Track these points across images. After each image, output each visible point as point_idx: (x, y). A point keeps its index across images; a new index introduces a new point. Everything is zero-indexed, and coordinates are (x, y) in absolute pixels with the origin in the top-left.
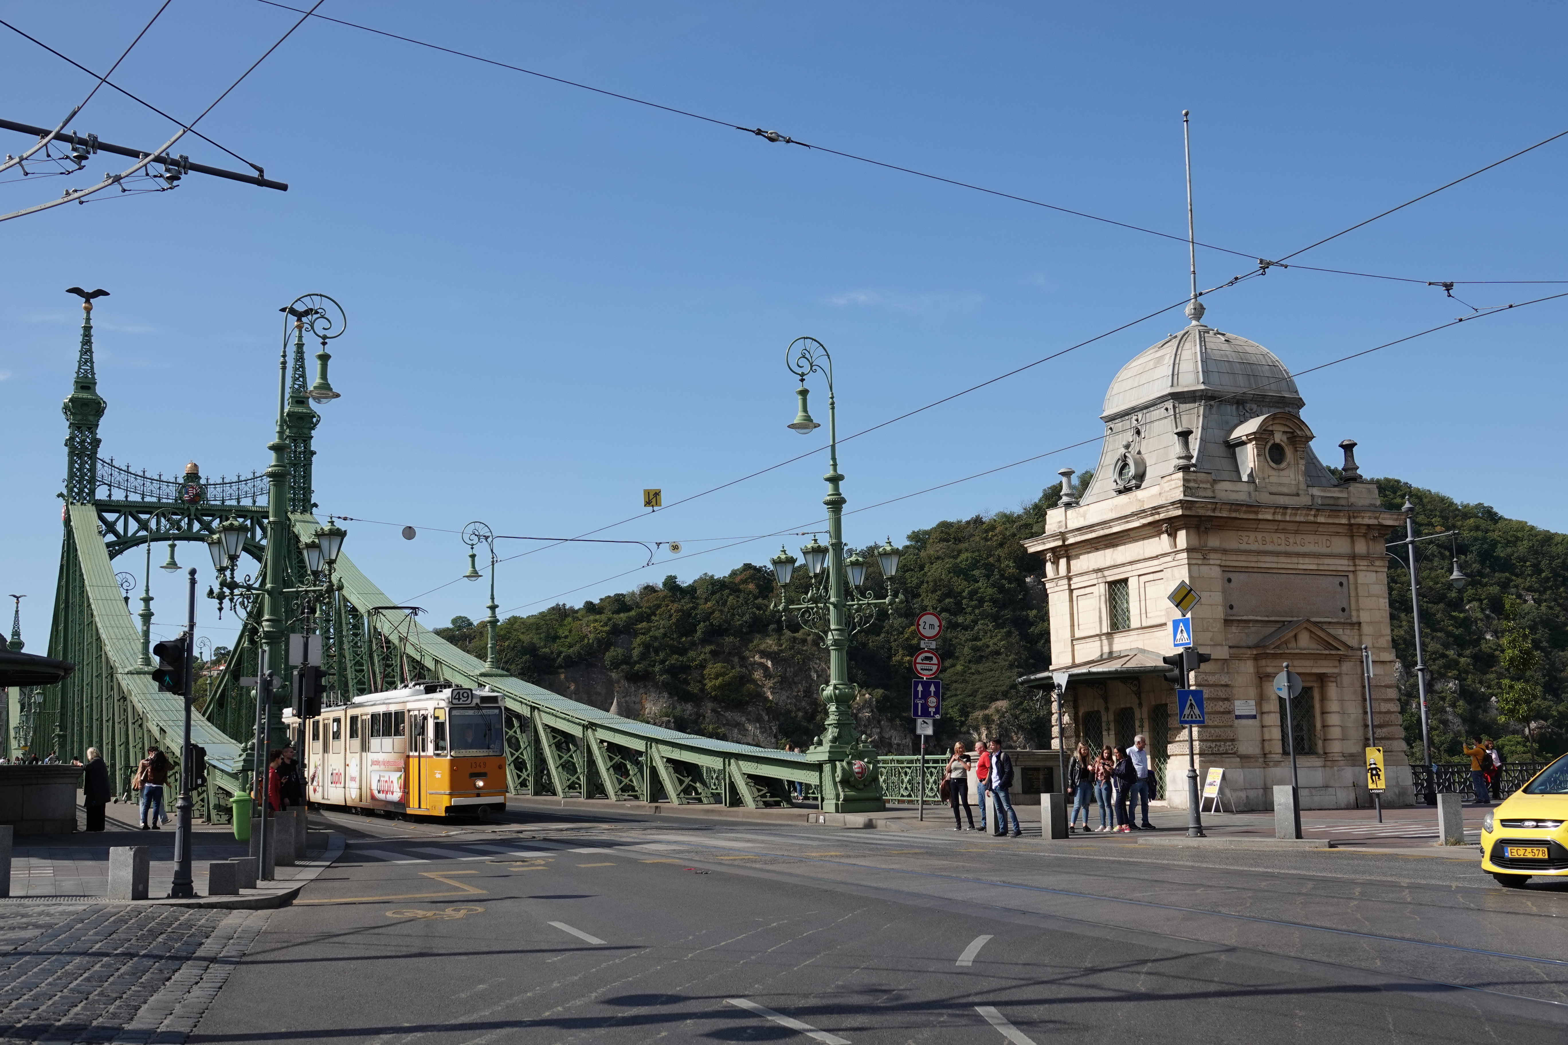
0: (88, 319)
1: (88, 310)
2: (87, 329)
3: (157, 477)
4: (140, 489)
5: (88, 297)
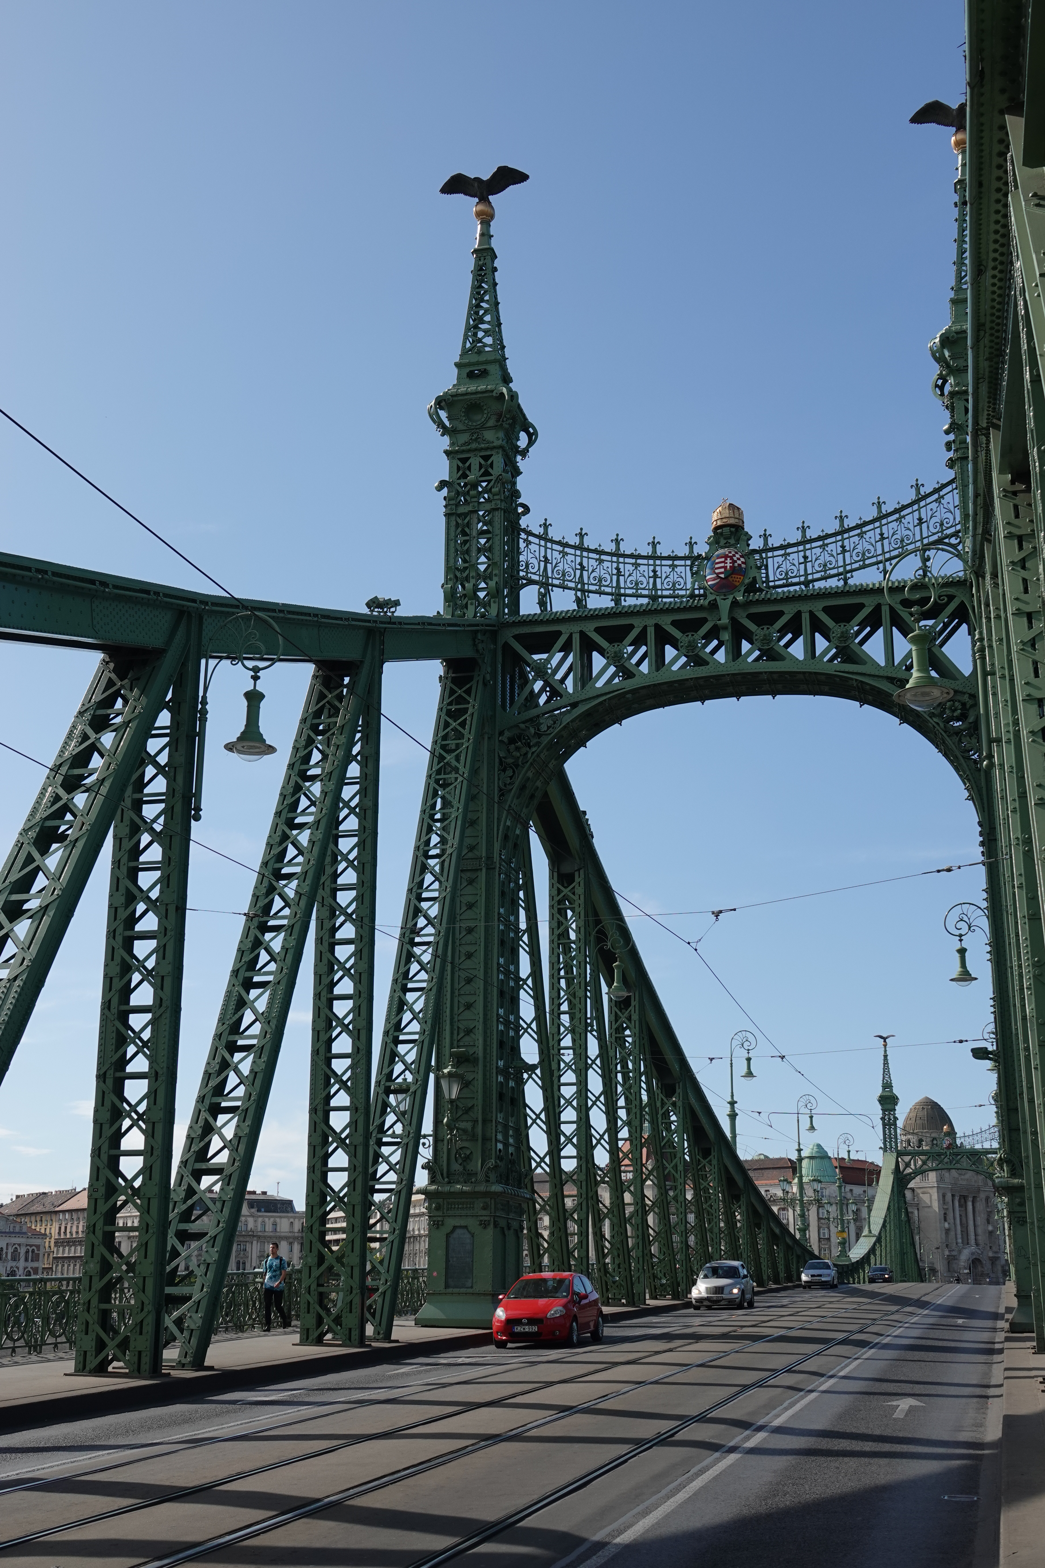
0: (486, 235)
1: (486, 218)
3: (647, 550)
4: (610, 581)
5: (484, 191)
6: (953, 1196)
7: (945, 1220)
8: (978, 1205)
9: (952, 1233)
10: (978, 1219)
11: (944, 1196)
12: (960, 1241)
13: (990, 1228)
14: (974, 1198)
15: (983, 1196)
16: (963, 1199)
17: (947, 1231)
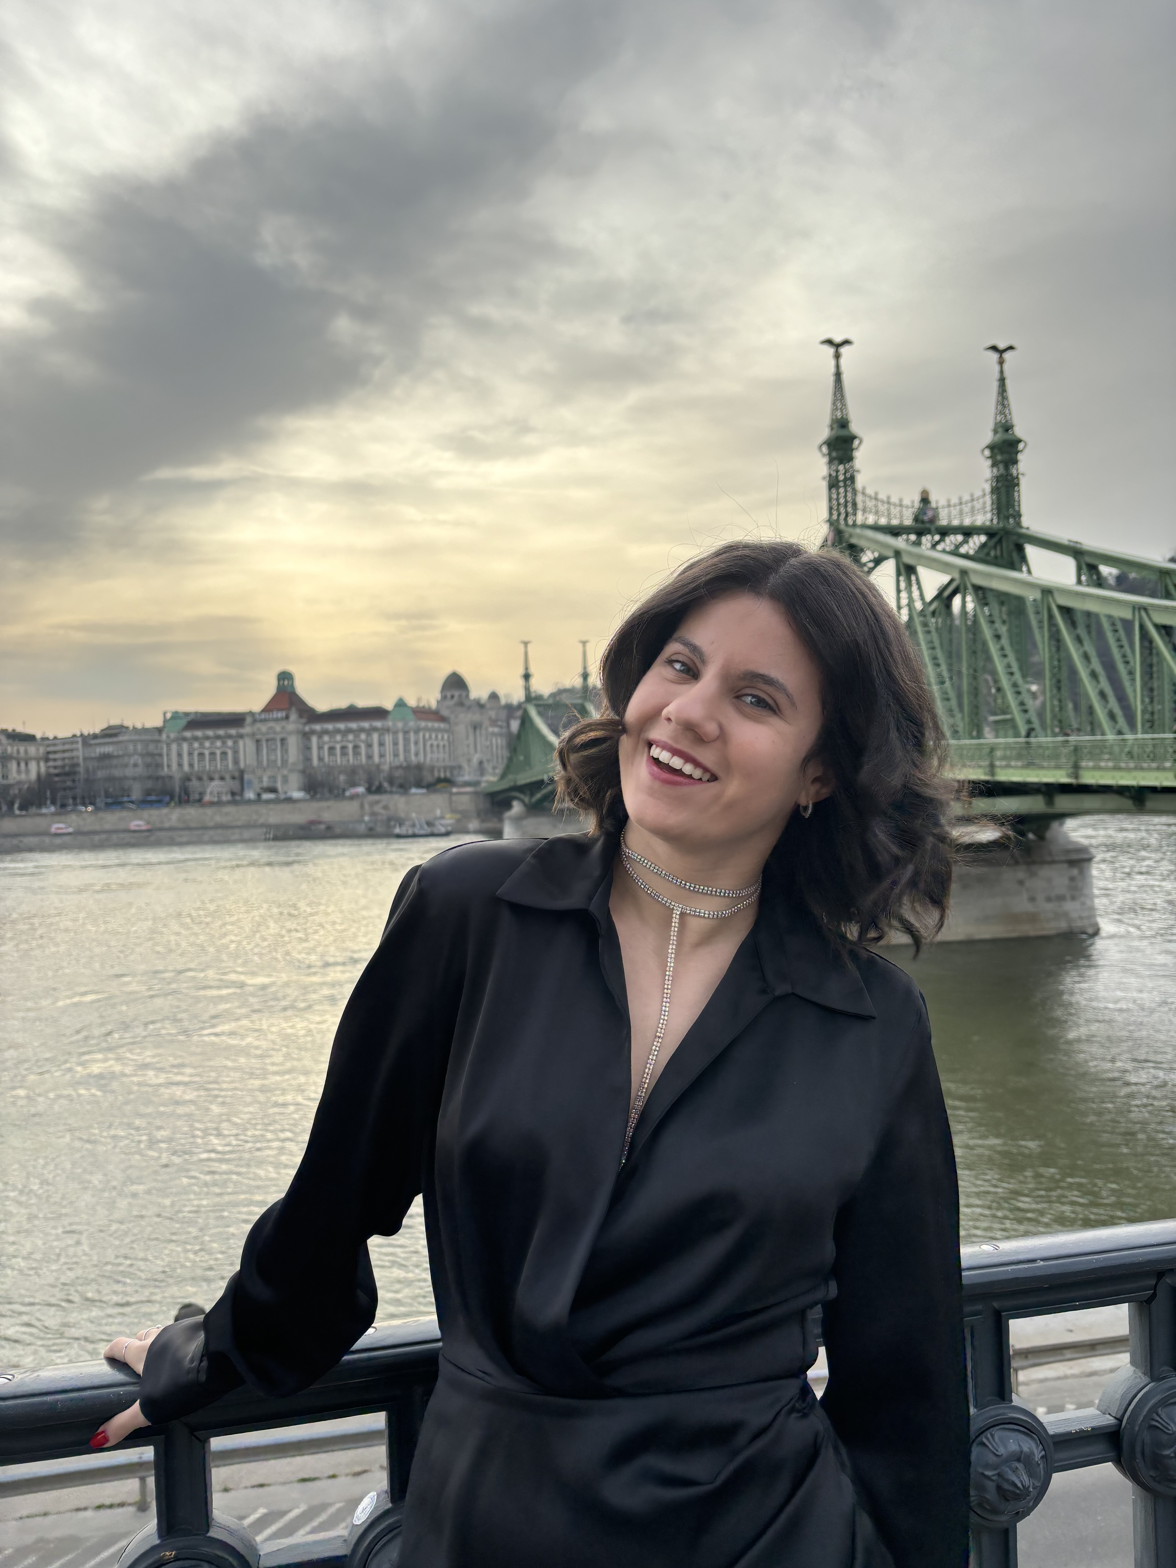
0: (838, 364)
1: (838, 358)
2: (838, 375)
3: (898, 502)
4: (886, 513)
5: (838, 346)
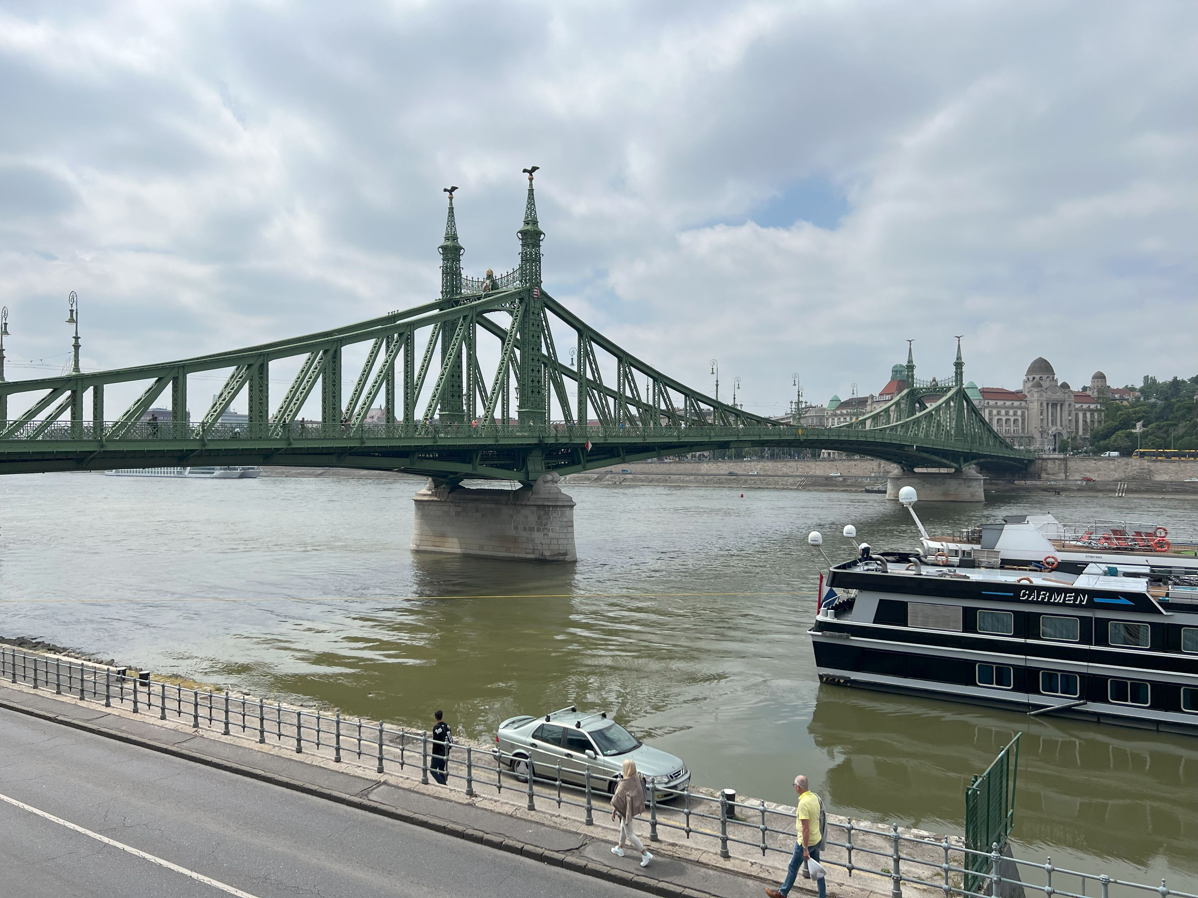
6: (1048, 404)
7: (1041, 414)
8: (1063, 408)
9: (1045, 421)
10: (1063, 414)
11: (1041, 404)
12: (1050, 424)
13: (1070, 418)
14: (1062, 405)
15: (1067, 403)
16: (1054, 405)
17: (1042, 420)
